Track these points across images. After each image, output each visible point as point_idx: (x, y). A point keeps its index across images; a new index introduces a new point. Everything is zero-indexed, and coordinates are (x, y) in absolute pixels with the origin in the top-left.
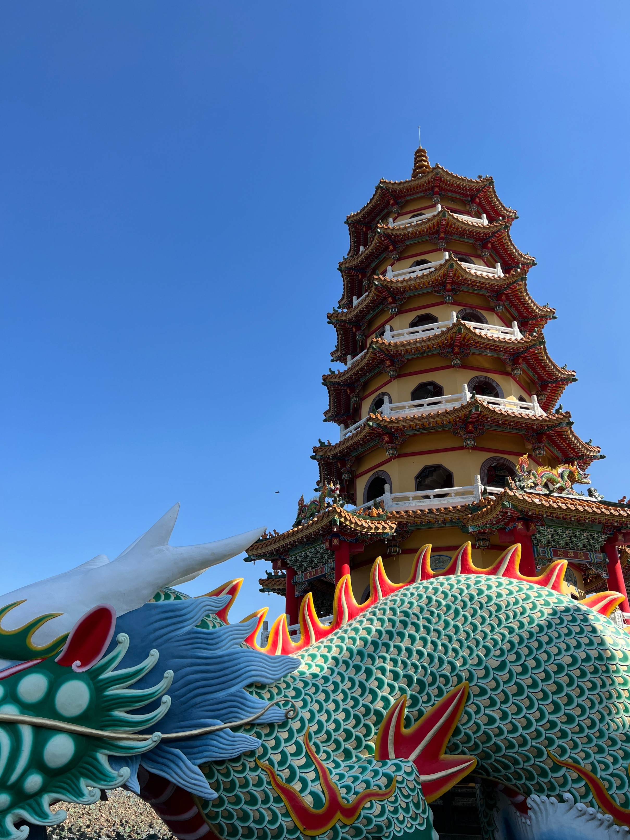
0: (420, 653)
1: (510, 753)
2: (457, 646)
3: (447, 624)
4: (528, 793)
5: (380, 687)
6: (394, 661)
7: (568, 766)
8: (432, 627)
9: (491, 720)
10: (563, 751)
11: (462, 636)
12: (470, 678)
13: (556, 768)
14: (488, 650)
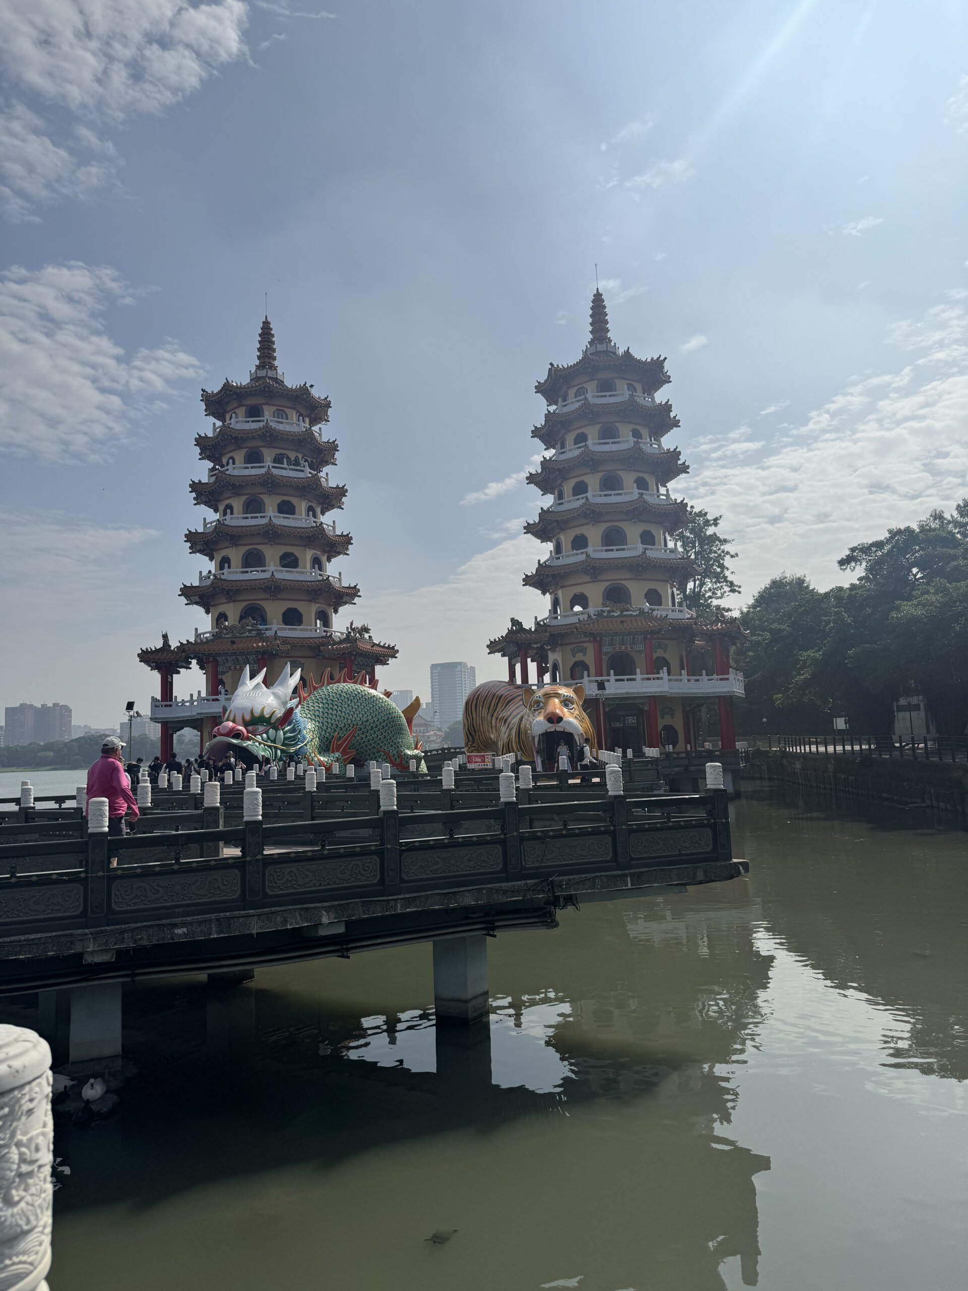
0: (340, 716)
1: (366, 748)
2: (352, 713)
3: (349, 705)
4: (367, 760)
5: (327, 729)
6: (331, 719)
7: (383, 751)
8: (343, 706)
9: (362, 738)
10: (382, 747)
11: (354, 710)
12: (357, 725)
13: (378, 752)
14: (363, 715)
